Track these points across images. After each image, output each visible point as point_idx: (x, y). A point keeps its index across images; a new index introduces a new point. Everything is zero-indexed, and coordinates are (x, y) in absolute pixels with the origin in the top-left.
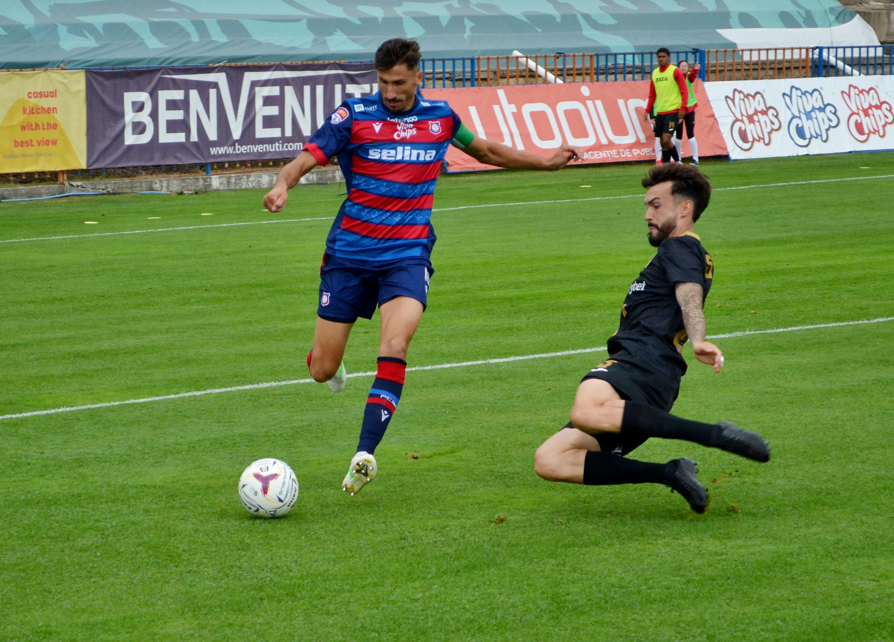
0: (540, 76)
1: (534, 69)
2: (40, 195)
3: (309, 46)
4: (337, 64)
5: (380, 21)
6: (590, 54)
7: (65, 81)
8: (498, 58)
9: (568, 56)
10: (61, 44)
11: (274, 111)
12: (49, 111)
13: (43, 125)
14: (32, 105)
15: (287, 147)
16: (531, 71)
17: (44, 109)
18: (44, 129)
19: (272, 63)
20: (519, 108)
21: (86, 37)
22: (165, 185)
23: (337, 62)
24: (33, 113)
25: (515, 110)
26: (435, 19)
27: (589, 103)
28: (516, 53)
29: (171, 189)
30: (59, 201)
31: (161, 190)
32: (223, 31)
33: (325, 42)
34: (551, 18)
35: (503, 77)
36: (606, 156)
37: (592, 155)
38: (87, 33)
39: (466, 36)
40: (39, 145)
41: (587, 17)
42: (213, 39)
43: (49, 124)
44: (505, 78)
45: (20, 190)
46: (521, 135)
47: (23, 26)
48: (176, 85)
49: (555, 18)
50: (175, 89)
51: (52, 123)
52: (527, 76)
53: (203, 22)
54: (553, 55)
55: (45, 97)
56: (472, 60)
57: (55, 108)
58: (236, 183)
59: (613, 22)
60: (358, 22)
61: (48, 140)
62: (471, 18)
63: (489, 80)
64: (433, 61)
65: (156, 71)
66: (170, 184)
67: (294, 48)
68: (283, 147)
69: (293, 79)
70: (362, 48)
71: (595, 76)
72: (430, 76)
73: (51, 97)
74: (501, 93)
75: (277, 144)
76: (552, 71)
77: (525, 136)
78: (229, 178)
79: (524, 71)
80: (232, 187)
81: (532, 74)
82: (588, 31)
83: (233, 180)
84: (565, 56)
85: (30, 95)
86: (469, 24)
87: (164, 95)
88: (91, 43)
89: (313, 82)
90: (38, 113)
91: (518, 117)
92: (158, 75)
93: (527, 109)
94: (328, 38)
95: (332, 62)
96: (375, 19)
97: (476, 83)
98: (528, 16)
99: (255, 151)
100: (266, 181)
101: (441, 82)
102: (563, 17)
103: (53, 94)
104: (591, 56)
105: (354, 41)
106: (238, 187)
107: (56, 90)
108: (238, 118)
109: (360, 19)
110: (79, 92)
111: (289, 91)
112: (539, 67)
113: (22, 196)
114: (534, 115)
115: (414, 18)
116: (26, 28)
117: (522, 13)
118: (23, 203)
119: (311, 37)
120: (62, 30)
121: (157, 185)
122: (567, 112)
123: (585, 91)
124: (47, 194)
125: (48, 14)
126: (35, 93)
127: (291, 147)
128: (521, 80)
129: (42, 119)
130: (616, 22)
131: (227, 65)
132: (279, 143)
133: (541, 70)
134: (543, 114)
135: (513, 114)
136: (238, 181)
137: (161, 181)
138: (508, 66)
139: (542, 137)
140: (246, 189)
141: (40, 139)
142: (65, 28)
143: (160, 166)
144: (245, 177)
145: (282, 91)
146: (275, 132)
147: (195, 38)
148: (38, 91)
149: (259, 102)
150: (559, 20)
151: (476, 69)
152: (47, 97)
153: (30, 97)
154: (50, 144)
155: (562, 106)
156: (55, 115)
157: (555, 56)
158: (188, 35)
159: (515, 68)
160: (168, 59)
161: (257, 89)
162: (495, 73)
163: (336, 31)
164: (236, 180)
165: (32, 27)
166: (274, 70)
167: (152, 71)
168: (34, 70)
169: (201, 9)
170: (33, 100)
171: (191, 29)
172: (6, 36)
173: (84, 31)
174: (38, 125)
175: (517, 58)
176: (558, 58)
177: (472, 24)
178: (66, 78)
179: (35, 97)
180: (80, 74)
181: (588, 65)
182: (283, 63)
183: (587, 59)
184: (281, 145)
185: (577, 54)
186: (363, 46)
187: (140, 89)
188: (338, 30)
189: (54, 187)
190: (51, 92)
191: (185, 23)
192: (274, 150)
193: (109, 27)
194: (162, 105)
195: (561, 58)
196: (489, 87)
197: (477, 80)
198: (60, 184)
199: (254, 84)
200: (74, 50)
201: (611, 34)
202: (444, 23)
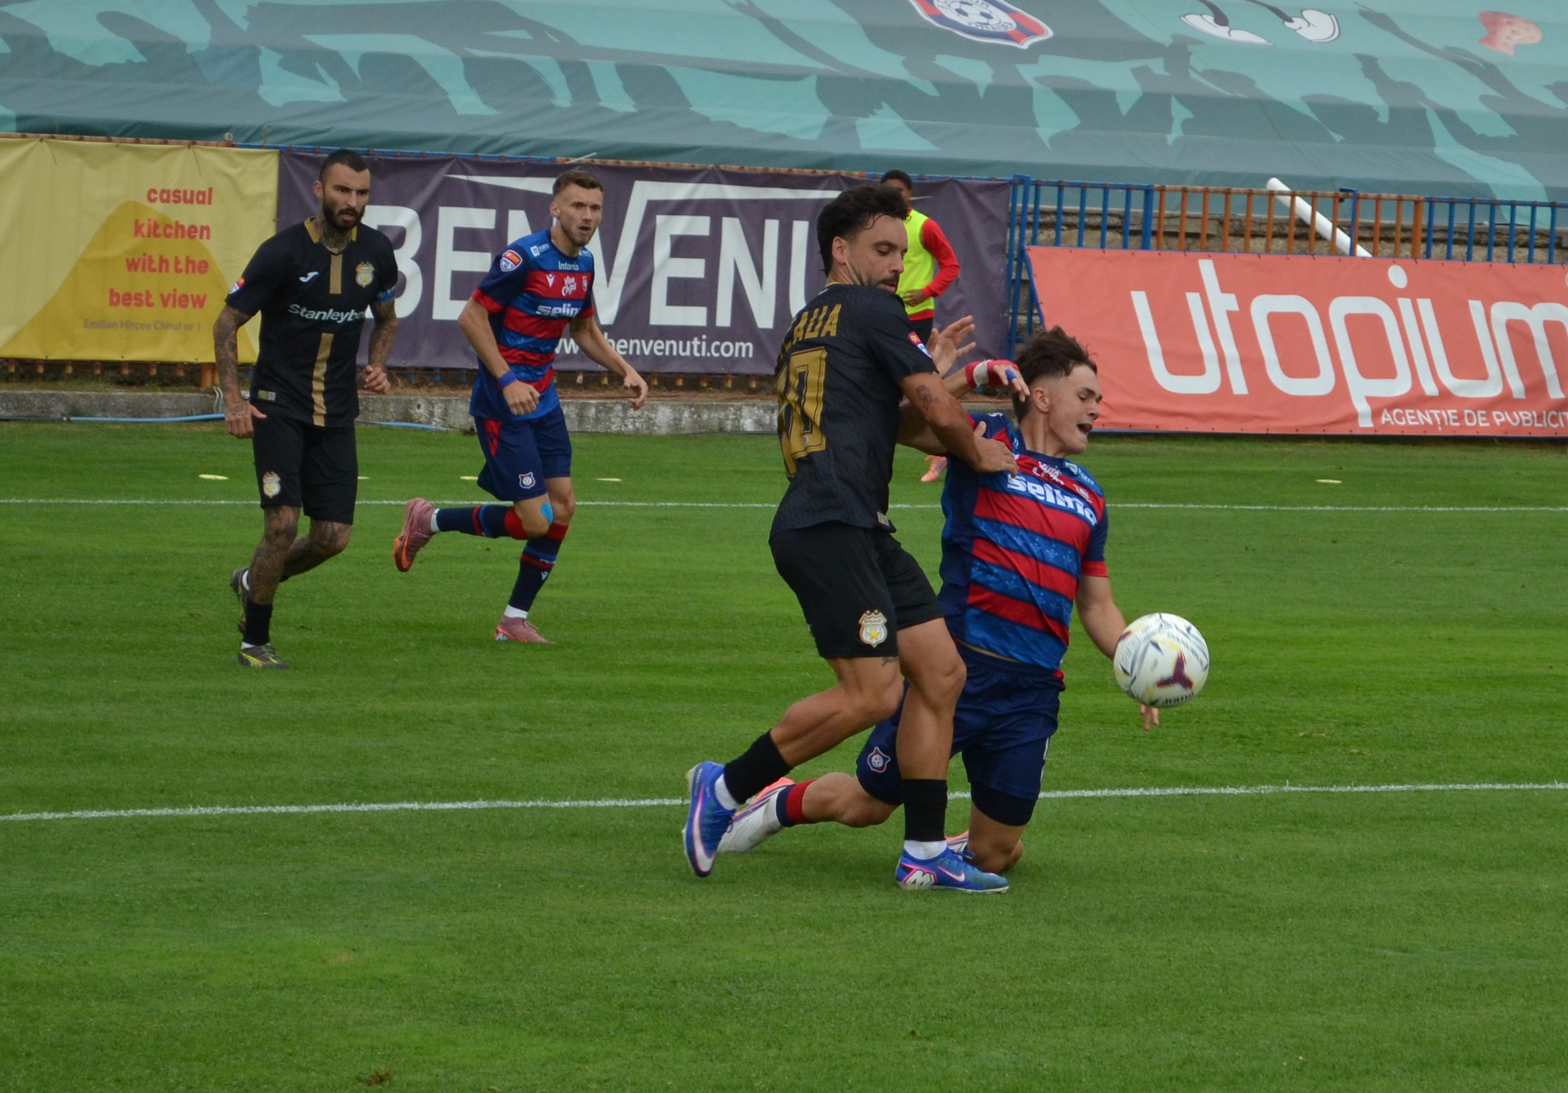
0: (1319, 237)
1: (1308, 220)
2: (158, 413)
3: (814, 135)
4: (843, 178)
5: (982, 92)
6: (1415, 196)
7: (233, 172)
8: (1206, 192)
9: (1365, 198)
10: (262, 90)
11: (694, 268)
12: (192, 232)
13: (177, 262)
14: (154, 218)
15: (718, 349)
16: (1301, 223)
17: (182, 227)
18: (178, 271)
19: (698, 166)
20: (1245, 303)
21: (320, 79)
22: (438, 411)
23: (844, 173)
24: (157, 236)
25: (1235, 307)
26: (1107, 97)
27: (1405, 304)
28: (1276, 184)
29: (452, 420)
30: (196, 428)
31: (429, 423)
32: (627, 88)
33: (854, 128)
34: (1367, 112)
35: (1238, 234)
36: (1430, 421)
37: (1399, 417)
38: (322, 72)
39: (1170, 138)
40: (165, 303)
41: (1448, 117)
42: (602, 104)
43: (189, 261)
44: (1242, 236)
45: (113, 398)
46: (1244, 361)
47: (184, 45)
48: (479, 197)
49: (1375, 115)
50: (476, 206)
51: (197, 258)
52: (1292, 236)
53: (584, 65)
54: (1330, 193)
55: (186, 201)
56: (1148, 192)
57: (207, 228)
58: (597, 420)
59: (1506, 131)
60: (932, 91)
61: (185, 296)
62: (1186, 100)
63: (1204, 237)
64: (1060, 186)
65: (438, 163)
66: (451, 411)
67: (780, 137)
68: (708, 349)
69: (743, 203)
70: (934, 148)
71: (1423, 247)
72: (1076, 220)
73: (199, 202)
74: (1207, 268)
75: (696, 342)
76: (1348, 229)
77: (1253, 364)
78: (584, 407)
79: (1287, 223)
80: (589, 428)
81: (1304, 232)
82: (1448, 149)
83: (592, 412)
84: (1357, 198)
85: (153, 196)
86: (1180, 113)
87: (451, 218)
88: (329, 93)
89: (786, 213)
90: (168, 236)
91: (1241, 323)
92: (442, 173)
93: (1263, 306)
94: (860, 121)
95: (832, 172)
96: (971, 87)
97: (1153, 241)
98: (1317, 105)
99: (647, 352)
100: (665, 420)
101: (1098, 234)
102: (1394, 112)
103: (204, 197)
104: (1417, 203)
105: (918, 130)
106: (601, 428)
107: (211, 190)
108: (612, 279)
109: (937, 85)
110: (262, 196)
111: (731, 228)
112: (1319, 216)
113: (119, 411)
114: (1274, 319)
115: (1060, 92)
116: (189, 50)
117: (1303, 98)
118: (118, 427)
119: (822, 115)
120: (269, 61)
121: (422, 411)
122: (1351, 320)
123: (1397, 276)
124: (174, 411)
125: (244, 25)
126: (163, 191)
127: (727, 349)
128: (1280, 243)
129: (177, 248)
130: (1513, 132)
131: (597, 161)
132: (701, 339)
133: (1324, 224)
134: (1297, 320)
135: (1230, 314)
136: (602, 415)
137: (431, 403)
138: (1248, 212)
139: (1290, 370)
140: (619, 434)
141: (167, 291)
142: (277, 57)
143: (431, 369)
144: (619, 407)
145: (716, 229)
146: (695, 316)
147: (563, 98)
148: (172, 187)
149: (662, 249)
150: (1384, 118)
151: (1155, 211)
152: (191, 201)
153: (152, 200)
154: (190, 304)
155: (1342, 307)
156: (204, 242)
157: (1335, 197)
158: (548, 91)
159: (1265, 216)
160: (495, 140)
161: (660, 219)
162: (1221, 223)
163: (880, 107)
164: (599, 411)
165: (204, 48)
166: (703, 181)
167: (428, 164)
168: (166, 143)
169: (586, 37)
170: (158, 207)
171: (556, 79)
172: (141, 64)
173: (317, 65)
174: (167, 262)
175: (1272, 194)
176: (1341, 200)
177: (1188, 114)
178: (236, 165)
179: (163, 201)
180: (267, 158)
181: (1407, 221)
182: (722, 167)
183: (1408, 208)
184: (704, 344)
185: (1384, 195)
186: (935, 143)
187: (399, 200)
188: (884, 104)
189: (190, 396)
190: (199, 193)
191: (545, 65)
192: (688, 353)
193: (371, 61)
194: (445, 239)
195: (1348, 203)
196: (1181, 254)
197: (1154, 233)
198: (206, 392)
199: (654, 208)
200: (288, 105)
201: (1500, 157)
202: (1125, 107)
